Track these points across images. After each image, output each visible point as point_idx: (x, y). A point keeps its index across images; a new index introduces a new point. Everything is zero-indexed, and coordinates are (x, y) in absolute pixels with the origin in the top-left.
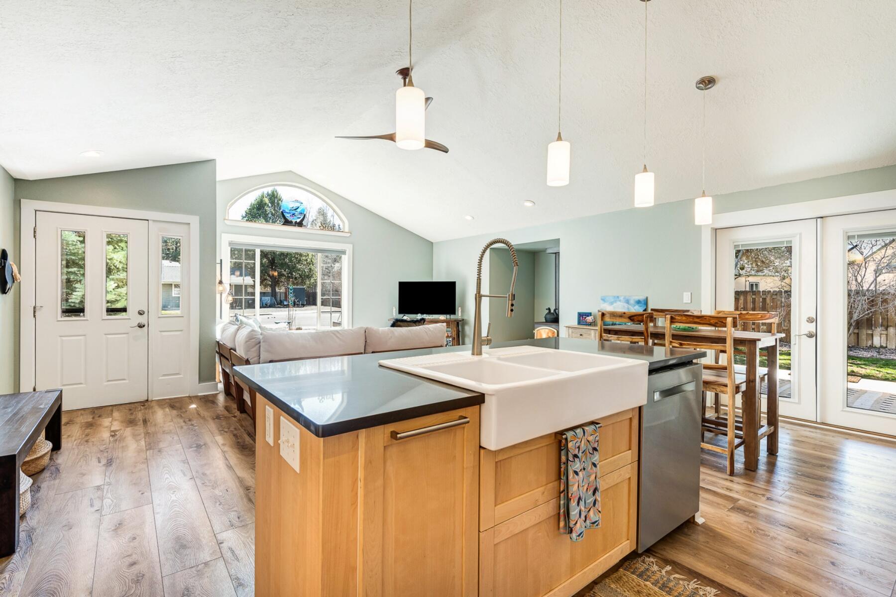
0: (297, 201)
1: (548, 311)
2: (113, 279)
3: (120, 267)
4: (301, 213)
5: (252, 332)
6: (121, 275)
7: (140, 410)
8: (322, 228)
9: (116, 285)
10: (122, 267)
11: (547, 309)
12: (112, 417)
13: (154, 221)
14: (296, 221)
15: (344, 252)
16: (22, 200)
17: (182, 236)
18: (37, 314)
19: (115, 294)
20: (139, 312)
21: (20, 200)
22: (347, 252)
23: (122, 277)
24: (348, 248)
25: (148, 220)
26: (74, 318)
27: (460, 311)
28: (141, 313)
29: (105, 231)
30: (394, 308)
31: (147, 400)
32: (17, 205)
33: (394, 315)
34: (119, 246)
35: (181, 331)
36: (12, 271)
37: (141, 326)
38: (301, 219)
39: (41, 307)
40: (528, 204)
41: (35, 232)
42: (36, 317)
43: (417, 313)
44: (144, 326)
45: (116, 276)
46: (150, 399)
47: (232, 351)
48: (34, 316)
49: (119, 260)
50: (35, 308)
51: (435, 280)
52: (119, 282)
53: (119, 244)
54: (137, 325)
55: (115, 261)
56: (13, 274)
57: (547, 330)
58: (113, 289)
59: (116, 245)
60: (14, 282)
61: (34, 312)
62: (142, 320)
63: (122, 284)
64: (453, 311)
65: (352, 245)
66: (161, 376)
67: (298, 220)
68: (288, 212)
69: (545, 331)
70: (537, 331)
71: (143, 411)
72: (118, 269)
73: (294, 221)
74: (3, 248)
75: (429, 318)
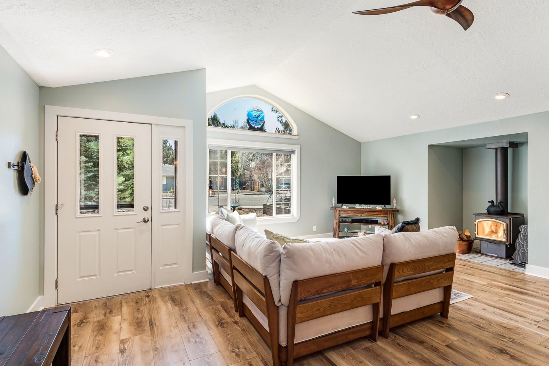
0: (258, 110)
1: (490, 204)
2: (122, 175)
3: (127, 167)
4: (261, 120)
5: (272, 245)
6: (128, 172)
7: (146, 304)
8: (277, 132)
9: (124, 179)
10: (128, 167)
11: (489, 202)
12: (121, 315)
13: (156, 124)
14: (258, 127)
15: (293, 152)
16: (46, 106)
17: (179, 139)
18: (58, 212)
19: (124, 185)
20: (144, 208)
21: (44, 106)
22: (296, 152)
23: (128, 174)
24: (297, 148)
25: (151, 124)
26: (90, 215)
27: (395, 202)
28: (146, 209)
29: (116, 135)
30: (333, 198)
31: (150, 289)
32: (41, 110)
33: (334, 204)
34: (126, 153)
35: (179, 224)
36: (32, 173)
37: (145, 221)
38: (261, 125)
39: (62, 205)
40: (500, 97)
41: (57, 135)
42: (58, 214)
43: (355, 203)
44: (148, 221)
45: (124, 173)
46: (153, 288)
47: (232, 252)
48: (57, 214)
49: (126, 162)
50: (57, 206)
51: (362, 175)
52: (126, 177)
53: (126, 151)
54: (142, 220)
55: (124, 163)
56: (33, 176)
57: (490, 222)
58: (123, 182)
59: (124, 152)
60: (34, 183)
61: (57, 210)
62: (147, 215)
63: (128, 178)
64: (389, 203)
65: (300, 146)
66: (162, 266)
67: (259, 126)
68: (252, 119)
69: (488, 224)
70: (478, 222)
71: (148, 306)
72: (126, 167)
73: (256, 127)
74: (24, 150)
75: (367, 207)
